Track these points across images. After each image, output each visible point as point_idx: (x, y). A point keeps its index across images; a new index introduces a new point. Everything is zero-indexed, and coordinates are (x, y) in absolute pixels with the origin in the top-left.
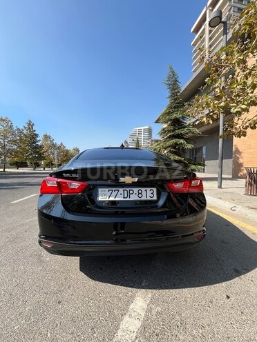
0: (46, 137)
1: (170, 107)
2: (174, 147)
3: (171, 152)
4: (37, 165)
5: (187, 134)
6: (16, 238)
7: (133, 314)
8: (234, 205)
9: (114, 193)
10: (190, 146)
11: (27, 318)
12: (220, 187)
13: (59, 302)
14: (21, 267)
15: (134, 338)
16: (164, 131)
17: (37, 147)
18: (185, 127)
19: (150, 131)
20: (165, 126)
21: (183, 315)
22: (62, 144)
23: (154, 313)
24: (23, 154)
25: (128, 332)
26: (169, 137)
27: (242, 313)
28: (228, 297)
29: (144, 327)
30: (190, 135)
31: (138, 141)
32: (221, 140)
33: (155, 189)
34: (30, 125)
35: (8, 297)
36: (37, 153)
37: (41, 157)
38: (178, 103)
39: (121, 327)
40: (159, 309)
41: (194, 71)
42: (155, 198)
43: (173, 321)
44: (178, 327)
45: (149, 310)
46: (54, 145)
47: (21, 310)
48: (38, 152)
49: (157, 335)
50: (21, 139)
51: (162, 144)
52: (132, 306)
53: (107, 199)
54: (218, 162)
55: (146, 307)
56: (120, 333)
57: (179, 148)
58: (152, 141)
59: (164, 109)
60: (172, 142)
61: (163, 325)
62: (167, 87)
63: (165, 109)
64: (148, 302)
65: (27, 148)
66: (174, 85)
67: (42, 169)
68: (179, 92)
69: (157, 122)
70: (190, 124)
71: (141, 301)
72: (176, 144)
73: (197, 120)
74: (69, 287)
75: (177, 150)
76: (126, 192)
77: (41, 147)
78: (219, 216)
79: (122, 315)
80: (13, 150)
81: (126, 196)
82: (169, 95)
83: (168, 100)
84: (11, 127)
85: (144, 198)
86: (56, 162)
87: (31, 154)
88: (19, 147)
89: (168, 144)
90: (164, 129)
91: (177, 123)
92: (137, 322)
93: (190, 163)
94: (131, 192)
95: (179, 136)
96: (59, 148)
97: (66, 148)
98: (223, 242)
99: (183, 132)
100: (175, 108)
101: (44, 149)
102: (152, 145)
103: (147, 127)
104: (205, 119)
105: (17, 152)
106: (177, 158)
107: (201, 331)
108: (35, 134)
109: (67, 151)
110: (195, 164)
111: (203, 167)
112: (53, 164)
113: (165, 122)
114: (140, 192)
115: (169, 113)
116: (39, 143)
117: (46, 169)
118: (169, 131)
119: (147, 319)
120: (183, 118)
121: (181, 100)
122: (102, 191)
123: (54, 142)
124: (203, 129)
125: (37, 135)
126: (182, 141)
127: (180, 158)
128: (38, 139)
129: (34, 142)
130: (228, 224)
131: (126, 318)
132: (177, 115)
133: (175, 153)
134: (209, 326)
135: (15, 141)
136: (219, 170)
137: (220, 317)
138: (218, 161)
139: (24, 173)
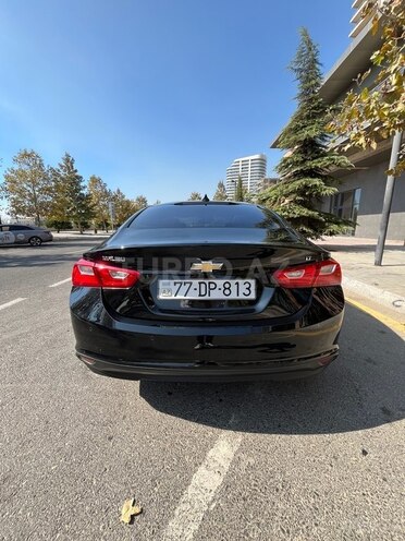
0: (95, 181)
1: (299, 117)
2: (303, 194)
3: (295, 202)
4: (86, 226)
5: (327, 167)
6: (55, 341)
7: (212, 465)
8: (399, 297)
9: (184, 288)
10: (330, 191)
11: (68, 456)
12: (379, 263)
13: (110, 439)
14: (61, 384)
15: (210, 499)
16: (285, 164)
17: (82, 197)
18: (325, 155)
19: (262, 162)
20: (289, 153)
21: (288, 474)
22: (118, 191)
23: (243, 465)
24: (62, 210)
25: (203, 491)
26: (295, 175)
27: (385, 480)
28: (365, 453)
29: (227, 486)
30: (332, 168)
31: (241, 181)
32: (390, 179)
33: (253, 282)
34: (69, 162)
35: (43, 425)
36: (83, 207)
37: (89, 213)
38: (314, 108)
39: (193, 481)
40: (252, 461)
41: (354, 36)
42: (253, 296)
43: (271, 480)
44: (277, 490)
45: (236, 462)
46: (107, 194)
47: (60, 444)
48: (84, 205)
49: (244, 499)
50: (57, 186)
51: (281, 188)
52: (211, 453)
53: (173, 297)
54: (379, 218)
55: (231, 456)
56: (190, 490)
57: (311, 195)
58: (266, 181)
59: (287, 122)
60: (298, 183)
61: (255, 485)
62: (295, 75)
63: (290, 121)
64: (236, 449)
65: (68, 199)
66: (309, 70)
67: (93, 232)
68: (317, 84)
69: (274, 146)
70: (333, 150)
71: (225, 446)
72: (306, 187)
73: (348, 141)
74: (125, 417)
75: (307, 198)
76: (203, 285)
77: (88, 197)
78: (368, 315)
79: (196, 465)
80: (48, 204)
81: (203, 293)
82: (299, 92)
83: (297, 102)
84: (41, 166)
85: (233, 296)
86: (111, 221)
87: (74, 209)
88: (56, 198)
89: (291, 187)
90: (285, 160)
91: (310, 147)
92: (217, 477)
93: (329, 221)
94: (212, 286)
95: (312, 173)
96: (114, 198)
97: (126, 198)
98: (369, 360)
99: (319, 165)
100: (308, 117)
101: (94, 201)
102: (265, 188)
103: (257, 156)
104: (362, 140)
105: (53, 206)
106: (305, 212)
107: (312, 500)
108: (77, 177)
109: (128, 202)
110: (337, 223)
111: (351, 228)
112: (107, 225)
113: (289, 147)
114: (227, 286)
115: (296, 130)
116: (84, 192)
117: (99, 232)
118: (296, 164)
119: (231, 473)
120: (323, 136)
121: (322, 101)
122: (164, 284)
123: (107, 188)
124: (358, 156)
125: (80, 178)
126: (317, 181)
127: (310, 212)
128: (82, 184)
129: (77, 190)
130: (384, 330)
131: (202, 470)
132: (312, 132)
133: (303, 204)
134: (326, 493)
135: (49, 190)
136: (380, 234)
137: (347, 483)
138: (381, 215)
139: (67, 239)
